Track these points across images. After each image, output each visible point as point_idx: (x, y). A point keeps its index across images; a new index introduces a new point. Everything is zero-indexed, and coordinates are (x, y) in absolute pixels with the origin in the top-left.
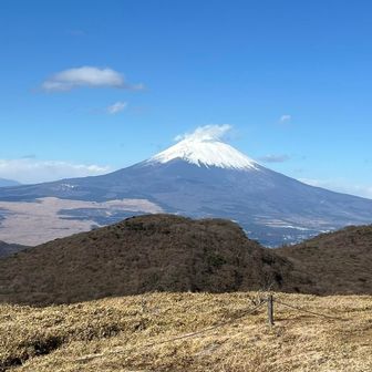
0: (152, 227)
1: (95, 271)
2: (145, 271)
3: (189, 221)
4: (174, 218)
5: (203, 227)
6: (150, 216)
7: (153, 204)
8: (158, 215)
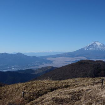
0: (85, 62)
1: (72, 73)
2: (84, 72)
3: (93, 61)
4: (90, 60)
5: (96, 62)
6: (84, 60)
7: (85, 58)
8: (86, 60)
